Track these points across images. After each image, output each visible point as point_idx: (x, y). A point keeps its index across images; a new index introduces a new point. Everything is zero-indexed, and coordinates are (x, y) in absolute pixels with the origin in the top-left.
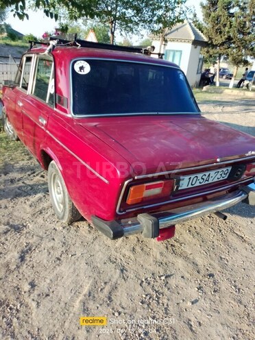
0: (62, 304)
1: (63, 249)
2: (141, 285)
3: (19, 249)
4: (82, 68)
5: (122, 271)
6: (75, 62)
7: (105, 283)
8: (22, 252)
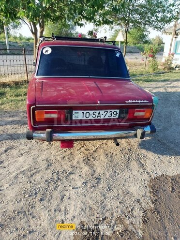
0: (8, 172)
1: (27, 151)
2: (53, 174)
3: (8, 146)
4: (47, 51)
5: (48, 166)
6: (44, 48)
7: (35, 169)
8: (8, 148)
